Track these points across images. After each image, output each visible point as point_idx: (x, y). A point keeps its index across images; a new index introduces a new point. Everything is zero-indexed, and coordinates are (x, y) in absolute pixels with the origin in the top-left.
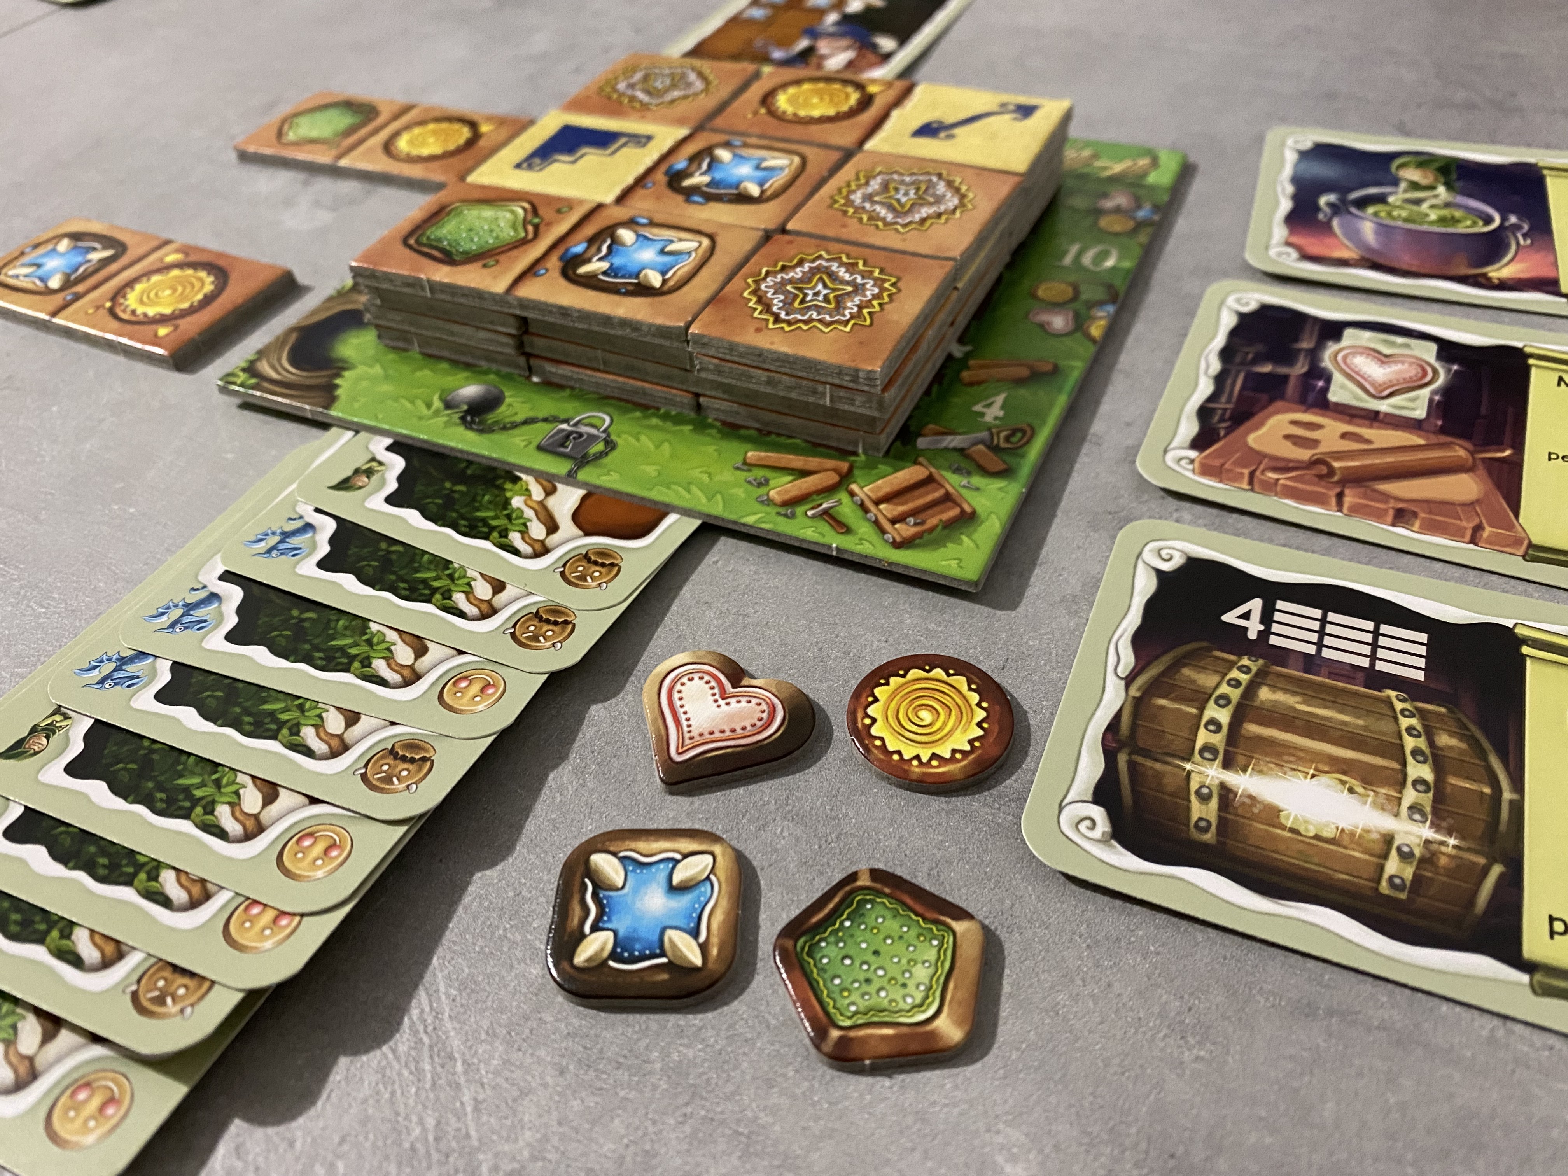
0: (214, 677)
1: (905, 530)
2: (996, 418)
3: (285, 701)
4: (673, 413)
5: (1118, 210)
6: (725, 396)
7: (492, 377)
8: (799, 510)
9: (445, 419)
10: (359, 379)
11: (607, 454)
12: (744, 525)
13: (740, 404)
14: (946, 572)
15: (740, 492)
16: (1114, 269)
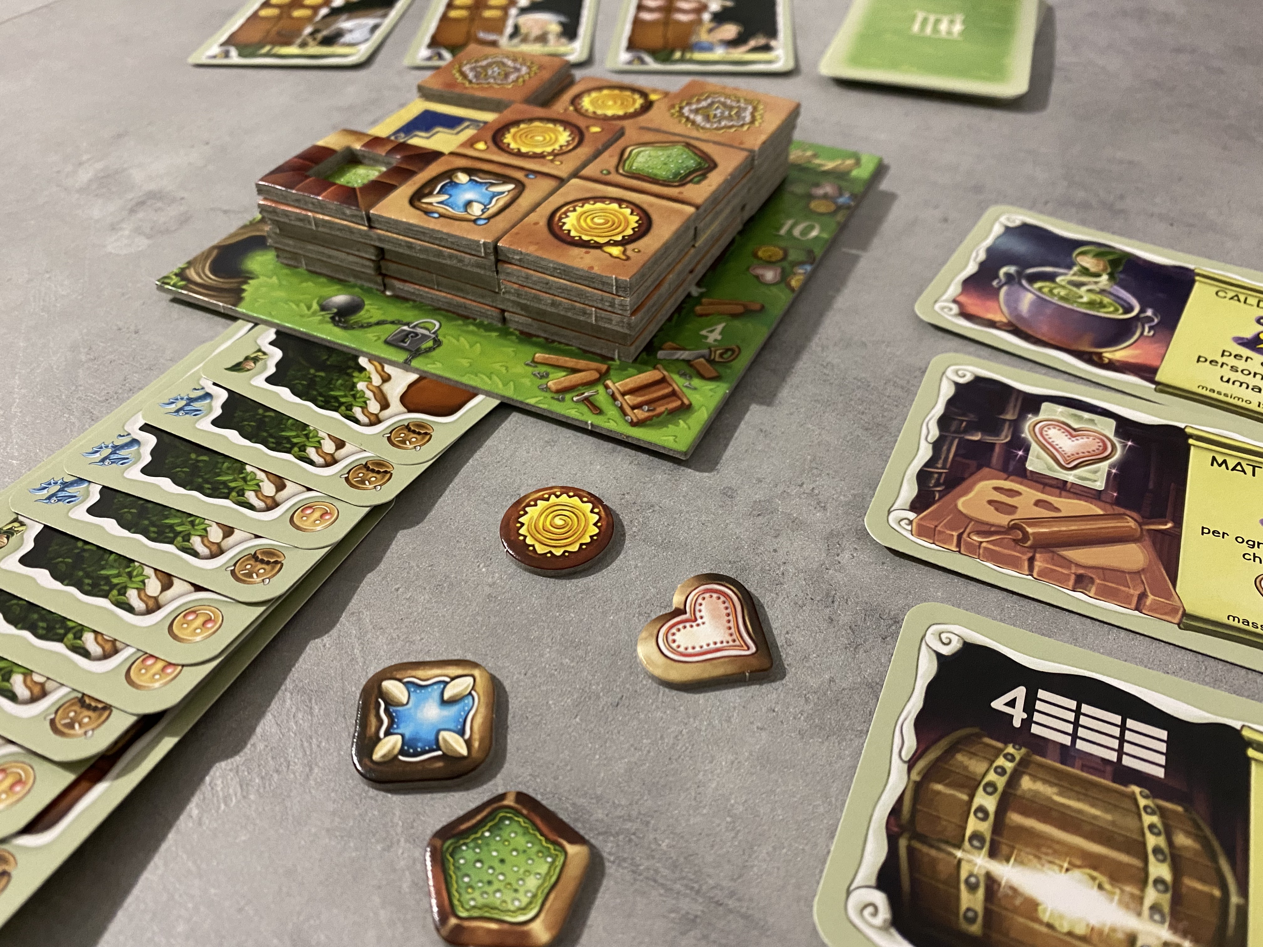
0: (132, 499)
1: (640, 414)
2: (716, 340)
3: (181, 517)
4: (486, 323)
5: (825, 196)
6: (523, 313)
7: (357, 290)
8: (568, 396)
9: (320, 318)
10: (261, 285)
11: (434, 349)
12: (527, 404)
13: (534, 319)
14: (666, 444)
15: (527, 382)
16: (816, 238)
